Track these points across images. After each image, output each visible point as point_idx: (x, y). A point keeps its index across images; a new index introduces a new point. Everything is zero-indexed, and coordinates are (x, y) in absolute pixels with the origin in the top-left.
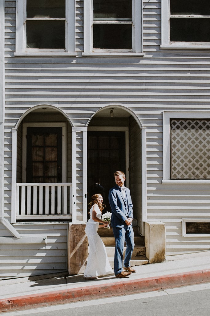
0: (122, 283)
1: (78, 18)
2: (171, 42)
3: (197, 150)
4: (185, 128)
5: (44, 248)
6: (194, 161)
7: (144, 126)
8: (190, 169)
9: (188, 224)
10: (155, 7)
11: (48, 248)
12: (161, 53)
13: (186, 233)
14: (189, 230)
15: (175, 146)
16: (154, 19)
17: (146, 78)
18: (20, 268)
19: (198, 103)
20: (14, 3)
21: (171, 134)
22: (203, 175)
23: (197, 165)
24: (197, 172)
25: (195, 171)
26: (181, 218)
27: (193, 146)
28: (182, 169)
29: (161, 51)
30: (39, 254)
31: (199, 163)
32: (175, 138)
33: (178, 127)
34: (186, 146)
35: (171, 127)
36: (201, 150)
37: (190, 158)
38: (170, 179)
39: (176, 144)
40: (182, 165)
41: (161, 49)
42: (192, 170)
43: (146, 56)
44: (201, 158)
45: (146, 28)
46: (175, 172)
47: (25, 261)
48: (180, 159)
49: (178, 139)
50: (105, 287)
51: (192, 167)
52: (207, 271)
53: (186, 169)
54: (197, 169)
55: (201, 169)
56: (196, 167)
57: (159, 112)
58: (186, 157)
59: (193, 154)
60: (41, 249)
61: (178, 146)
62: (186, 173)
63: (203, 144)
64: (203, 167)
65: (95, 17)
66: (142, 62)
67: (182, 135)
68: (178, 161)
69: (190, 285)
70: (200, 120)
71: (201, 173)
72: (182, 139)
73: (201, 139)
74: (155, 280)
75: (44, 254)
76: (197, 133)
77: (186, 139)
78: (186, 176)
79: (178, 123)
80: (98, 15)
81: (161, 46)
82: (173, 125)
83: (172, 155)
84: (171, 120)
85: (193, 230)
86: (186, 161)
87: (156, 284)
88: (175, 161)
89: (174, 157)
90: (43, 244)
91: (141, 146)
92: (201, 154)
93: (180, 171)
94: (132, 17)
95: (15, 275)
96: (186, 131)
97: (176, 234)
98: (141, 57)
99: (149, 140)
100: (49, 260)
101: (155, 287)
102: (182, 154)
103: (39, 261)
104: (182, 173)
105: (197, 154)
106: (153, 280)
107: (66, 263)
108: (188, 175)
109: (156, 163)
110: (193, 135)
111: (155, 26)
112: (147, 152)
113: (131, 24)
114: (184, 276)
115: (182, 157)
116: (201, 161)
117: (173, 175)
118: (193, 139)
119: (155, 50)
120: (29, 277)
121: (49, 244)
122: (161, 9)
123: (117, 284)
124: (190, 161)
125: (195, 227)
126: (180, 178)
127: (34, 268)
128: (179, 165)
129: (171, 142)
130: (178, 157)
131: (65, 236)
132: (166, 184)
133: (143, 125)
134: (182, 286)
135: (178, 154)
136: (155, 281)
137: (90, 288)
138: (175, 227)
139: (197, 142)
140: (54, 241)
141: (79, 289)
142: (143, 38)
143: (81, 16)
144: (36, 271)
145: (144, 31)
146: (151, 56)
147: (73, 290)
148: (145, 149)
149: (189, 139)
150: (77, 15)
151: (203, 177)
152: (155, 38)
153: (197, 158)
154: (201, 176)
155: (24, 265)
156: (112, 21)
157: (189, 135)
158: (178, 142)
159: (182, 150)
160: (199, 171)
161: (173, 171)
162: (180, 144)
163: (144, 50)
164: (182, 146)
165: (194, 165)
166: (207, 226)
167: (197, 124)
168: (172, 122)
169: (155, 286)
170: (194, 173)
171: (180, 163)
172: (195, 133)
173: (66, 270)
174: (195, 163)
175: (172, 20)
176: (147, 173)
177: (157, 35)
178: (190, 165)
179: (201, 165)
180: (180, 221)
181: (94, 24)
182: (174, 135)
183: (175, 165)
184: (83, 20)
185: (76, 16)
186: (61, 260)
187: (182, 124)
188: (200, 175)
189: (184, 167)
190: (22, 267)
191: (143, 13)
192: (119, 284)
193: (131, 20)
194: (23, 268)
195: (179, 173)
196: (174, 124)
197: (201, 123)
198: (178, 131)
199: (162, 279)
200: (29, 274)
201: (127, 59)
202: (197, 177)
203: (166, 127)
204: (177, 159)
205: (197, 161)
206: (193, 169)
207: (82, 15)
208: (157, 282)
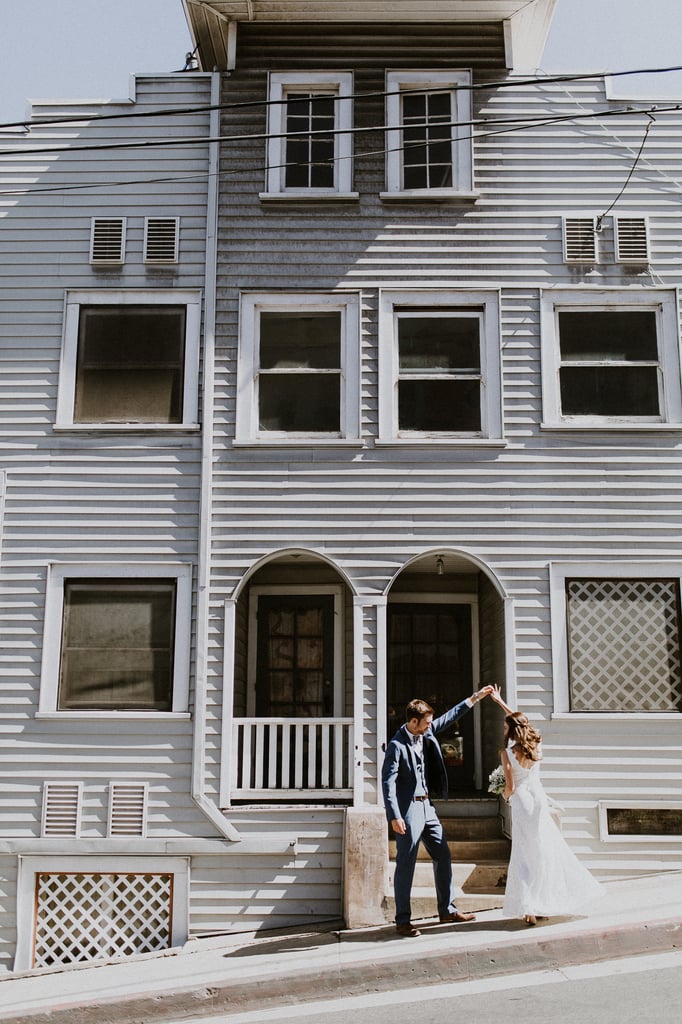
0: (463, 951)
1: (367, 369)
2: (565, 417)
3: (627, 646)
4: (600, 597)
5: (291, 865)
6: (620, 671)
7: (510, 595)
8: (612, 688)
9: (612, 813)
10: (528, 345)
11: (301, 864)
12: (542, 440)
13: (610, 833)
14: (615, 827)
15: (577, 638)
16: (528, 370)
17: (511, 491)
18: (236, 910)
19: (626, 545)
20: (233, 339)
21: (568, 612)
22: (642, 701)
23: (629, 680)
24: (629, 696)
25: (625, 692)
26: (596, 798)
27: (618, 638)
28: (596, 688)
29: (543, 434)
30: (279, 879)
31: (633, 675)
32: (577, 621)
33: (583, 597)
34: (601, 638)
35: (569, 597)
36: (635, 647)
37: (611, 663)
38: (570, 712)
39: (581, 634)
40: (595, 679)
41: (542, 431)
42: (618, 691)
43: (510, 446)
44: (636, 663)
45: (508, 388)
46: (579, 696)
47: (248, 894)
48: (590, 667)
49: (585, 621)
50: (425, 960)
51: (616, 684)
52: (657, 924)
53: (604, 688)
54: (629, 688)
55: (638, 688)
56: (625, 683)
57: (542, 564)
58: (603, 663)
59: (619, 655)
60: (285, 867)
61: (585, 638)
62: (605, 697)
63: (638, 634)
64: (641, 684)
65: (403, 365)
66: (502, 458)
67: (592, 613)
68: (587, 671)
69: (618, 956)
70: (633, 580)
71: (638, 697)
72: (593, 621)
73: (634, 622)
74: (539, 944)
75: (290, 879)
76: (625, 609)
77: (601, 622)
78: (605, 705)
79: (583, 588)
80: (407, 360)
81: (543, 426)
82: (571, 592)
83: (573, 658)
84: (568, 580)
85: (624, 826)
86: (603, 671)
87: (541, 953)
88: (579, 671)
89: (577, 663)
90: (290, 856)
91: (504, 638)
92: (635, 655)
93: (592, 692)
94: (479, 367)
95: (226, 926)
96: (600, 604)
97: (587, 835)
98: (501, 448)
99: (520, 624)
100: (303, 893)
101: (537, 961)
102: (594, 655)
103: (279, 894)
104: (596, 696)
105: (627, 655)
106: (533, 945)
107: (339, 900)
108: (609, 700)
109: (538, 674)
110: (617, 613)
111: (529, 383)
112: (517, 649)
113: (479, 381)
114: (605, 936)
115: (595, 663)
116: (636, 672)
117: (575, 701)
118: (617, 622)
119: (529, 433)
120: (258, 931)
121: (302, 856)
122: (540, 348)
123: (452, 952)
124: (612, 672)
125: (628, 819)
126: (592, 708)
127: (268, 910)
128: (587, 680)
129: (568, 630)
130: (586, 663)
131: (337, 838)
132: (560, 721)
133: (507, 591)
134: (599, 960)
135: (586, 654)
136: (539, 947)
137: (391, 961)
138: (583, 820)
139: (626, 630)
140: (313, 848)
141: (367, 964)
142: (504, 408)
143: (373, 365)
144: (274, 918)
145: (505, 395)
146: (521, 446)
147: (354, 966)
148: (511, 645)
149: (609, 622)
150: (365, 362)
151: (642, 707)
152: (529, 407)
153: (628, 663)
154: (639, 705)
155: (245, 903)
156: (440, 374)
157: (609, 613)
158: (585, 630)
159: (594, 646)
160: (633, 693)
161: (575, 692)
162: (589, 634)
163: (506, 433)
164: (593, 638)
165: (620, 680)
166: (655, 817)
167: (624, 589)
168: (571, 584)
169: (540, 959)
170: (621, 698)
171: (591, 675)
172: (621, 609)
173: (338, 916)
174: (624, 675)
175: (563, 371)
176: (518, 698)
177: (533, 402)
178: (612, 679)
179: (637, 680)
180: (592, 804)
181: (400, 381)
182: (575, 613)
183: (578, 679)
184: (377, 373)
185: (363, 364)
186: (327, 893)
187: (591, 589)
188: (634, 701)
189: (600, 684)
190: (242, 907)
191: (504, 358)
192: (458, 951)
193: (479, 373)
194: (244, 910)
195: (588, 696)
196: (576, 589)
197: (632, 588)
198: (584, 605)
199: (555, 941)
200: (258, 925)
201: (465, 452)
202: (630, 707)
203: (558, 594)
204: (582, 667)
205: (628, 671)
206: (620, 689)
207: (375, 362)
208: (543, 948)
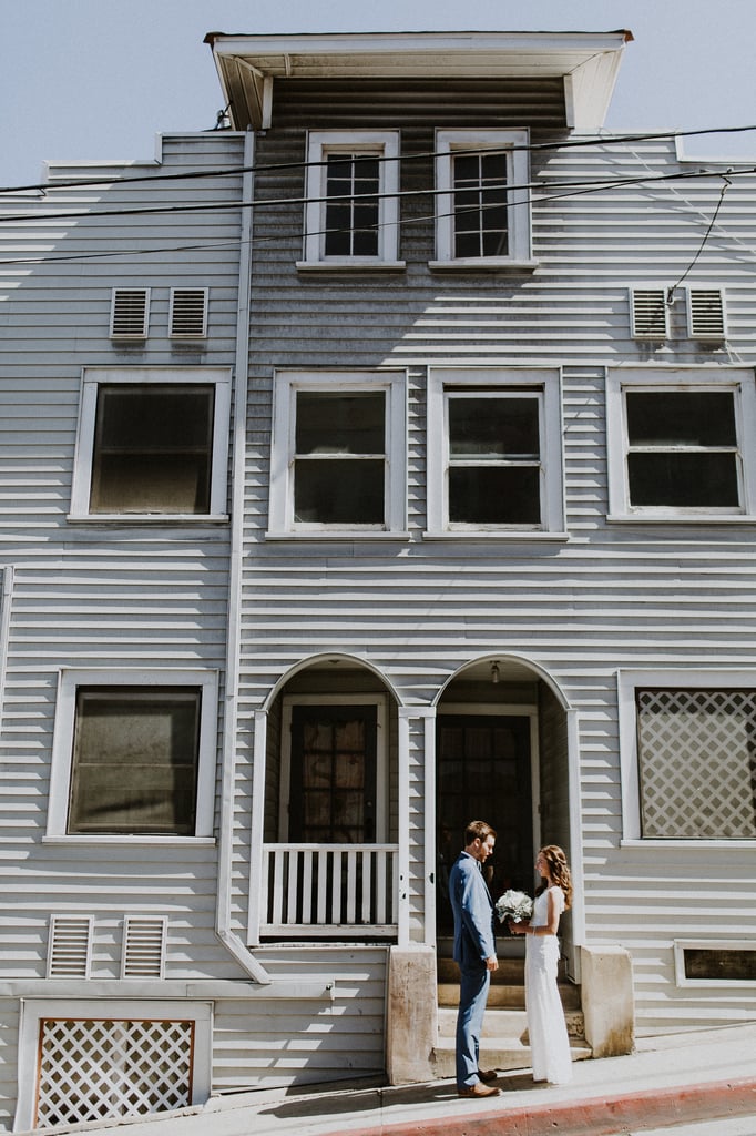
0: (521, 1112)
1: (414, 454)
2: (634, 508)
3: (704, 765)
4: (674, 709)
5: (328, 1012)
6: (697, 792)
7: (573, 706)
8: (689, 812)
9: (690, 955)
10: (592, 428)
11: (338, 1011)
12: (609, 533)
13: (687, 977)
14: (694, 969)
15: (649, 755)
16: (591, 456)
17: (575, 590)
18: (265, 1063)
19: (703, 651)
20: (267, 421)
21: (638, 726)
22: (723, 827)
23: (707, 803)
24: (708, 821)
25: (703, 817)
26: (671, 936)
27: (695, 756)
28: (670, 811)
29: (610, 527)
30: (314, 1028)
31: (712, 798)
32: (648, 736)
33: (656, 709)
34: (676, 755)
35: (639, 709)
36: (714, 765)
37: (687, 784)
38: (641, 838)
39: (653, 750)
40: (669, 802)
41: (608, 523)
42: (695, 816)
43: (573, 540)
44: (715, 784)
45: (571, 476)
46: (651, 821)
47: (279, 1045)
48: (664, 788)
49: (657, 736)
50: (478, 1122)
51: (693, 807)
52: (741, 1083)
53: (680, 812)
54: (708, 812)
55: (717, 812)
56: (703, 807)
57: (609, 672)
58: (678, 783)
59: (696, 774)
60: (320, 1013)
61: (658, 755)
62: (680, 822)
63: (718, 751)
64: (721, 807)
65: (454, 450)
66: (564, 553)
67: (666, 727)
68: (660, 792)
69: (697, 1120)
70: (710, 690)
71: (718, 822)
72: (666, 736)
73: (712, 737)
74: (608, 1104)
75: (327, 1028)
76: (703, 722)
77: (675, 736)
78: (680, 831)
79: (655, 699)
80: (458, 445)
81: (609, 518)
82: (642, 704)
83: (644, 777)
84: (638, 690)
85: (703, 969)
86: (678, 793)
87: (610, 1116)
88: (651, 792)
89: (649, 783)
90: (326, 1001)
91: (567, 754)
92: (715, 774)
93: (666, 816)
94: (538, 452)
95: (253, 1081)
96: (675, 718)
97: (660, 979)
98: (562, 543)
99: (584, 739)
100: (340, 1044)
101: (606, 1124)
102: (668, 774)
103: (314, 1045)
104: (671, 821)
105: (705, 774)
106: (601, 1105)
107: (382, 1052)
108: (685, 826)
109: (605, 796)
110: (693, 727)
111: (593, 470)
112: (582, 768)
113: (538, 468)
114: (682, 1096)
115: (668, 783)
116: (716, 793)
117: (647, 826)
118: (694, 737)
119: (594, 526)
120: (290, 1087)
121: (341, 1001)
122: (605, 432)
123: (510, 1113)
124: (688, 793)
125: (708, 961)
126: (666, 835)
127: (301, 1063)
128: (660, 802)
129: (639, 746)
130: (659, 783)
131: (378, 981)
132: (630, 849)
133: (570, 702)
134: (677, 1123)
135: (659, 773)
136: (608, 1108)
137: (440, 1123)
138: (656, 962)
139: (703, 746)
140: (352, 993)
141: (412, 1126)
142: (566, 498)
143: (420, 450)
144: (308, 1072)
145: (567, 483)
146: (586, 540)
147: (398, 1128)
148: (575, 763)
149: (685, 737)
150: (412, 447)
151: (721, 834)
152: (594, 498)
153: (706, 784)
154: (719, 830)
155: (275, 1054)
156: (494, 460)
157: (684, 727)
158: (658, 746)
159: (668, 764)
160: (712, 817)
161: (647, 816)
162: (662, 750)
163: (568, 525)
164: (667, 755)
165: (698, 803)
166: (738, 958)
167: (701, 700)
168: (642, 695)
169: (608, 1122)
170: (699, 823)
171: (665, 798)
172: (698, 723)
173: (381, 1070)
174: (701, 797)
175: (633, 458)
176: (583, 822)
177: (599, 491)
178: (688, 802)
179: (717, 803)
180: (667, 944)
181: (450, 468)
182: (647, 727)
183: (650, 802)
184: (425, 459)
185: (410, 449)
186: (368, 1044)
187: (665, 700)
188: (713, 827)
189: (674, 807)
190: (272, 1060)
191: (565, 443)
192: (515, 1113)
193: (538, 459)
194: (274, 1063)
195: (661, 821)
196: (647, 700)
197: (710, 699)
198: (656, 718)
199: (625, 1101)
200: (290, 1080)
201: (529, 547)
202: (708, 833)
203: (627, 707)
204: (655, 788)
205: (706, 793)
206: (698, 814)
207: (423, 447)
208: (613, 1110)
